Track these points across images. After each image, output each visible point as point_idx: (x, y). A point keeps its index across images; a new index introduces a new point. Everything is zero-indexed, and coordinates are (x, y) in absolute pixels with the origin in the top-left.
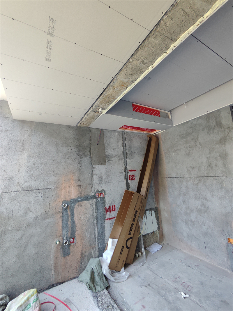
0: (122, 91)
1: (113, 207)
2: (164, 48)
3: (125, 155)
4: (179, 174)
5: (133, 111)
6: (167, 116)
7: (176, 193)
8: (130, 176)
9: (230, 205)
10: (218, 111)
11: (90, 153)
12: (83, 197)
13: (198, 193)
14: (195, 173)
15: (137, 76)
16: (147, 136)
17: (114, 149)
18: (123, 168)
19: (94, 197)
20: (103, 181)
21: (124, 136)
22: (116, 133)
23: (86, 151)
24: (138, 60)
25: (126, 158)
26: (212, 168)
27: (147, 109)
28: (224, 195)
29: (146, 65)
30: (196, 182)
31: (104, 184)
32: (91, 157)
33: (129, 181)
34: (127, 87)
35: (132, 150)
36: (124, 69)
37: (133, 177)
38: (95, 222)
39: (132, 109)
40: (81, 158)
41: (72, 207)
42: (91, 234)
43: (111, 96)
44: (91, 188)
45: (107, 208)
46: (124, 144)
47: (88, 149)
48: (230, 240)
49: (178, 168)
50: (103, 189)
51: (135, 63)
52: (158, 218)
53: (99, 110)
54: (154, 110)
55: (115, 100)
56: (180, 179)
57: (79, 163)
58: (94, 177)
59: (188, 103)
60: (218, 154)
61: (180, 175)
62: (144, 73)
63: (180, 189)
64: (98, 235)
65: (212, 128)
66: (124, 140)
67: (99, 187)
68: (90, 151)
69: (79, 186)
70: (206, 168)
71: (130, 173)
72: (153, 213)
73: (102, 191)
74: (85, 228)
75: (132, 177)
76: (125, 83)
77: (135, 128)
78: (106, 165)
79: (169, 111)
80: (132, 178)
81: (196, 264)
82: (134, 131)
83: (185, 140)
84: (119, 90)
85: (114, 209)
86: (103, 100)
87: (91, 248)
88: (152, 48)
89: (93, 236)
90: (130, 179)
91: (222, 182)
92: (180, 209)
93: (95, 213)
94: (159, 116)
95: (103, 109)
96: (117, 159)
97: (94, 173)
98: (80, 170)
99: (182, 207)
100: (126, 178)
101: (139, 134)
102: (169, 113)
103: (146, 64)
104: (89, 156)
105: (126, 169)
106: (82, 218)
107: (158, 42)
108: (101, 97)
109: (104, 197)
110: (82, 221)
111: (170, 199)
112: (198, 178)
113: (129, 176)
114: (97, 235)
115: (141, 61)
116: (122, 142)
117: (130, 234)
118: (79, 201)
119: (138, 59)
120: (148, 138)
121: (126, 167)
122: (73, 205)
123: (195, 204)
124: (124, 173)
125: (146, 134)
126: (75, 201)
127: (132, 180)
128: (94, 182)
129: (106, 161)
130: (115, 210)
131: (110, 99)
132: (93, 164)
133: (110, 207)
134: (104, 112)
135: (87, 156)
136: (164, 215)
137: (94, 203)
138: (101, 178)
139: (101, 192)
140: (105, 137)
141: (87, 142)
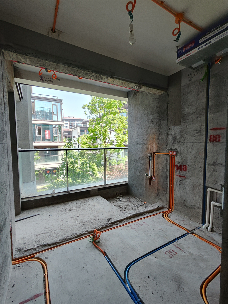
1: (185, 167)
11: (167, 116)
17: (192, 105)
20: (177, 141)
23: (164, 115)
31: (177, 144)
33: (210, 143)
37: (216, 138)
38: (167, 173)
40: (160, 122)
42: (164, 180)
44: (166, 146)
45: (178, 166)
47: (166, 113)
57: (159, 126)
58: (169, 137)
67: (173, 146)
69: (158, 143)
71: (212, 133)
74: (160, 174)
78: (180, 125)
87: (163, 190)
90: (212, 140)
93: (168, 167)
96: (194, 117)
97: (169, 133)
98: (159, 131)
104: (166, 119)
109: (176, 155)
110: (159, 168)
114: (168, 183)
127: (215, 142)
128: (169, 141)
129: (182, 120)
132: (169, 125)
133: (181, 166)
137: (168, 158)
138: (175, 138)
139: (174, 150)
140: (182, 95)
141: (165, 107)
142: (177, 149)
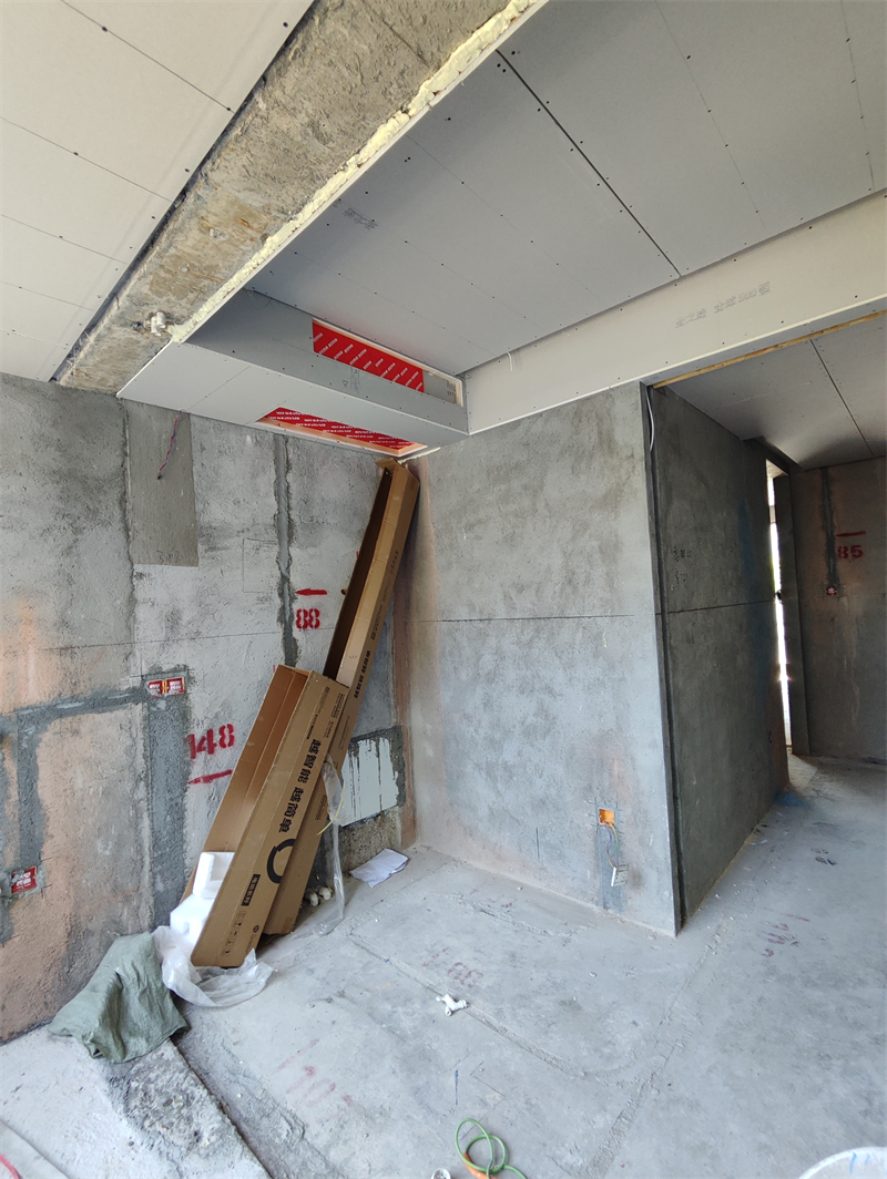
0: (242, 247)
1: (226, 731)
2: (395, 86)
3: (285, 530)
4: (477, 610)
5: (317, 349)
6: (450, 395)
7: (464, 675)
8: (302, 614)
9: (614, 708)
10: (607, 394)
11: (124, 511)
12: (82, 697)
13: (529, 673)
14: (525, 604)
15: (301, 192)
16: (378, 464)
17: (237, 502)
18: (275, 582)
19: (137, 695)
20: (183, 631)
21: (282, 454)
22: (249, 438)
23: (100, 502)
24: (293, 112)
25: (289, 542)
26: (575, 589)
27: (374, 354)
28: (601, 677)
29: (332, 149)
30: (525, 638)
31: (185, 643)
32: (127, 529)
33: (297, 633)
34: (264, 238)
35: (316, 512)
36: (236, 140)
37: (311, 618)
38: (141, 792)
39: (310, 342)
40: (77, 531)
41: (28, 742)
42: (119, 845)
43: (199, 261)
44: (127, 658)
45: (198, 738)
46: (283, 487)
47: (115, 494)
48: (606, 813)
49: (476, 586)
50: (182, 662)
51: (281, 122)
52: (401, 765)
53: (153, 319)
54: (402, 364)
55: (221, 283)
56: (481, 625)
57: (68, 551)
58: (142, 612)
59: (522, 353)
60: (595, 544)
61: (481, 612)
62: (329, 182)
63: (478, 660)
64: (155, 844)
65: (587, 453)
66: (282, 470)
67: (164, 656)
68: (123, 500)
69: (66, 650)
70: (557, 588)
71: (302, 603)
72: (385, 745)
73: (175, 670)
74: (90, 822)
75: (308, 618)
76: (251, 215)
77: (329, 426)
78: (197, 565)
79: (457, 376)
80: (310, 620)
81: (506, 902)
82: (326, 437)
83: (503, 487)
84: (229, 241)
85: (227, 741)
86: (162, 274)
87: (120, 898)
88: (346, 73)
89: (130, 852)
90: (302, 623)
91: (598, 637)
92: (472, 729)
93: (140, 761)
94: (421, 390)
95: (170, 319)
96: (249, 545)
97: (139, 595)
98: (70, 581)
99: (479, 722)
100: (285, 619)
101: (348, 454)
102: (458, 383)
103: (331, 144)
104: (117, 525)
105: (286, 586)
106: (79, 784)
107: (365, 47)
108: (152, 257)
109: (183, 693)
110: (78, 794)
111: (445, 696)
112: (532, 623)
113: (299, 611)
114: (147, 844)
115: (306, 120)
116: (274, 477)
117: (285, 826)
118: (61, 714)
119: (294, 109)
120: (381, 471)
121: (285, 579)
122: (31, 730)
123: (518, 708)
124: (278, 602)
125: (372, 454)
126: (43, 714)
127: (309, 628)
128: (140, 634)
129: (201, 548)
130: (231, 744)
131: (198, 277)
132: (135, 557)
133: (210, 733)
134: (180, 333)
135: (106, 524)
136: (423, 751)
137: (138, 720)
138: (173, 620)
139: (171, 675)
140: (196, 447)
141: (105, 462)
142: (186, 668)
